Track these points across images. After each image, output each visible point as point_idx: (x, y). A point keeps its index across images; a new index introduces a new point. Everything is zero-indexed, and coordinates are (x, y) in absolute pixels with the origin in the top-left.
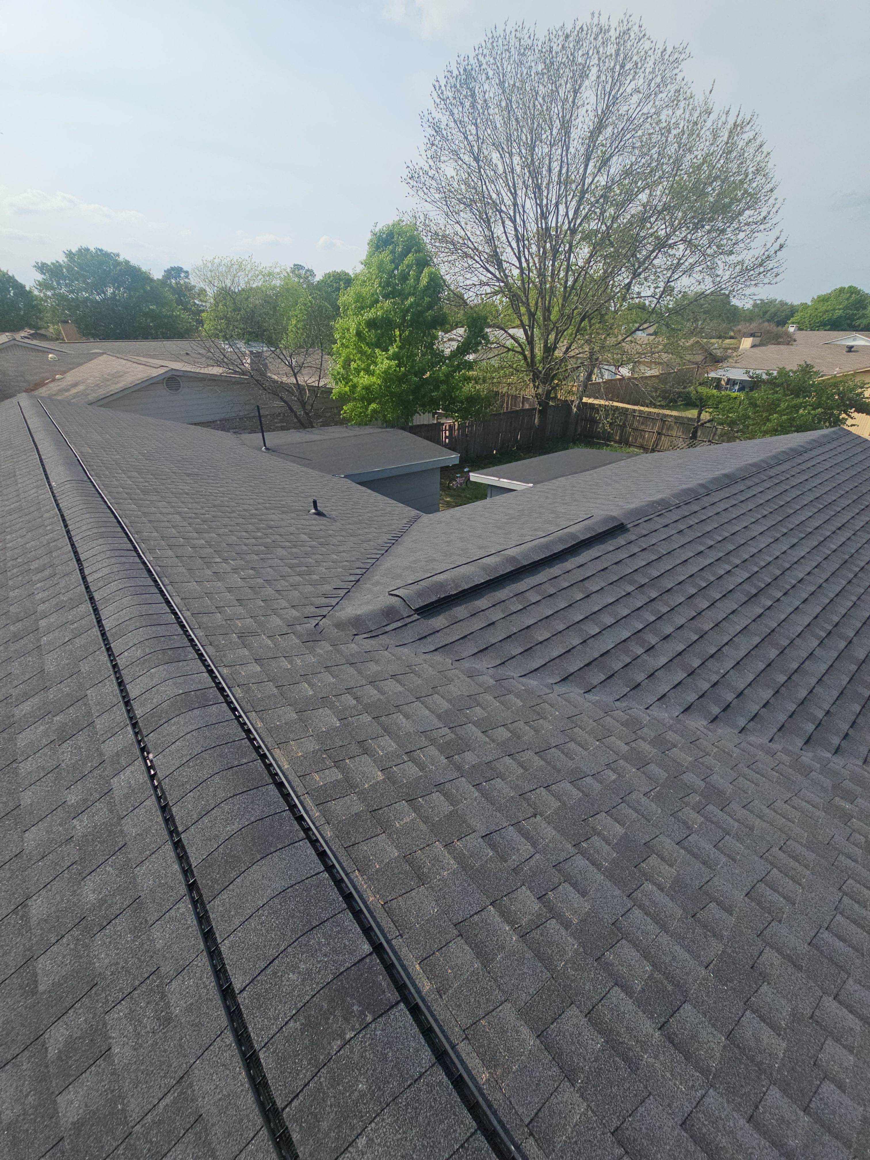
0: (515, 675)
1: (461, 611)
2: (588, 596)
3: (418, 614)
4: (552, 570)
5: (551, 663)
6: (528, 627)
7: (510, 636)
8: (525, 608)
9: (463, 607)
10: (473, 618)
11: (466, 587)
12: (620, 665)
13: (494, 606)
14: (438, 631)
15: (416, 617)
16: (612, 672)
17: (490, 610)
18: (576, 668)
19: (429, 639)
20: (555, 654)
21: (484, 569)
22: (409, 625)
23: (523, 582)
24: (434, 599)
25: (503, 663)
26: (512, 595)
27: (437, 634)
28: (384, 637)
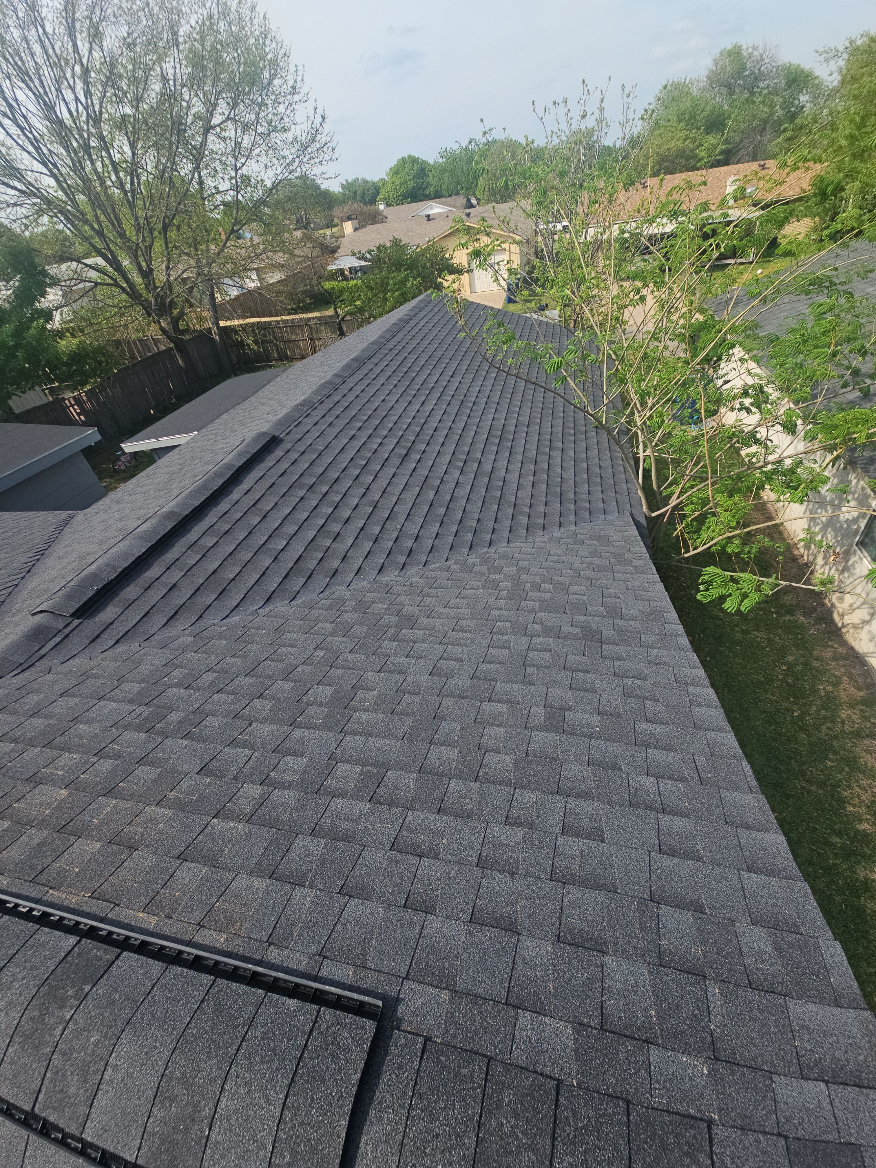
0: (215, 622)
1: (131, 591)
2: (265, 517)
3: (78, 618)
4: (219, 507)
5: (250, 593)
6: (214, 572)
7: (198, 589)
8: (203, 556)
9: (132, 586)
10: (149, 591)
11: (126, 565)
12: (315, 562)
13: (168, 568)
14: (112, 624)
15: (77, 622)
16: (310, 572)
17: (165, 575)
18: (276, 585)
19: (104, 636)
20: (251, 582)
21: (141, 538)
22: (71, 635)
23: (192, 532)
24: (90, 594)
25: (201, 616)
26: (184, 550)
27: (111, 627)
28: (42, 661)
